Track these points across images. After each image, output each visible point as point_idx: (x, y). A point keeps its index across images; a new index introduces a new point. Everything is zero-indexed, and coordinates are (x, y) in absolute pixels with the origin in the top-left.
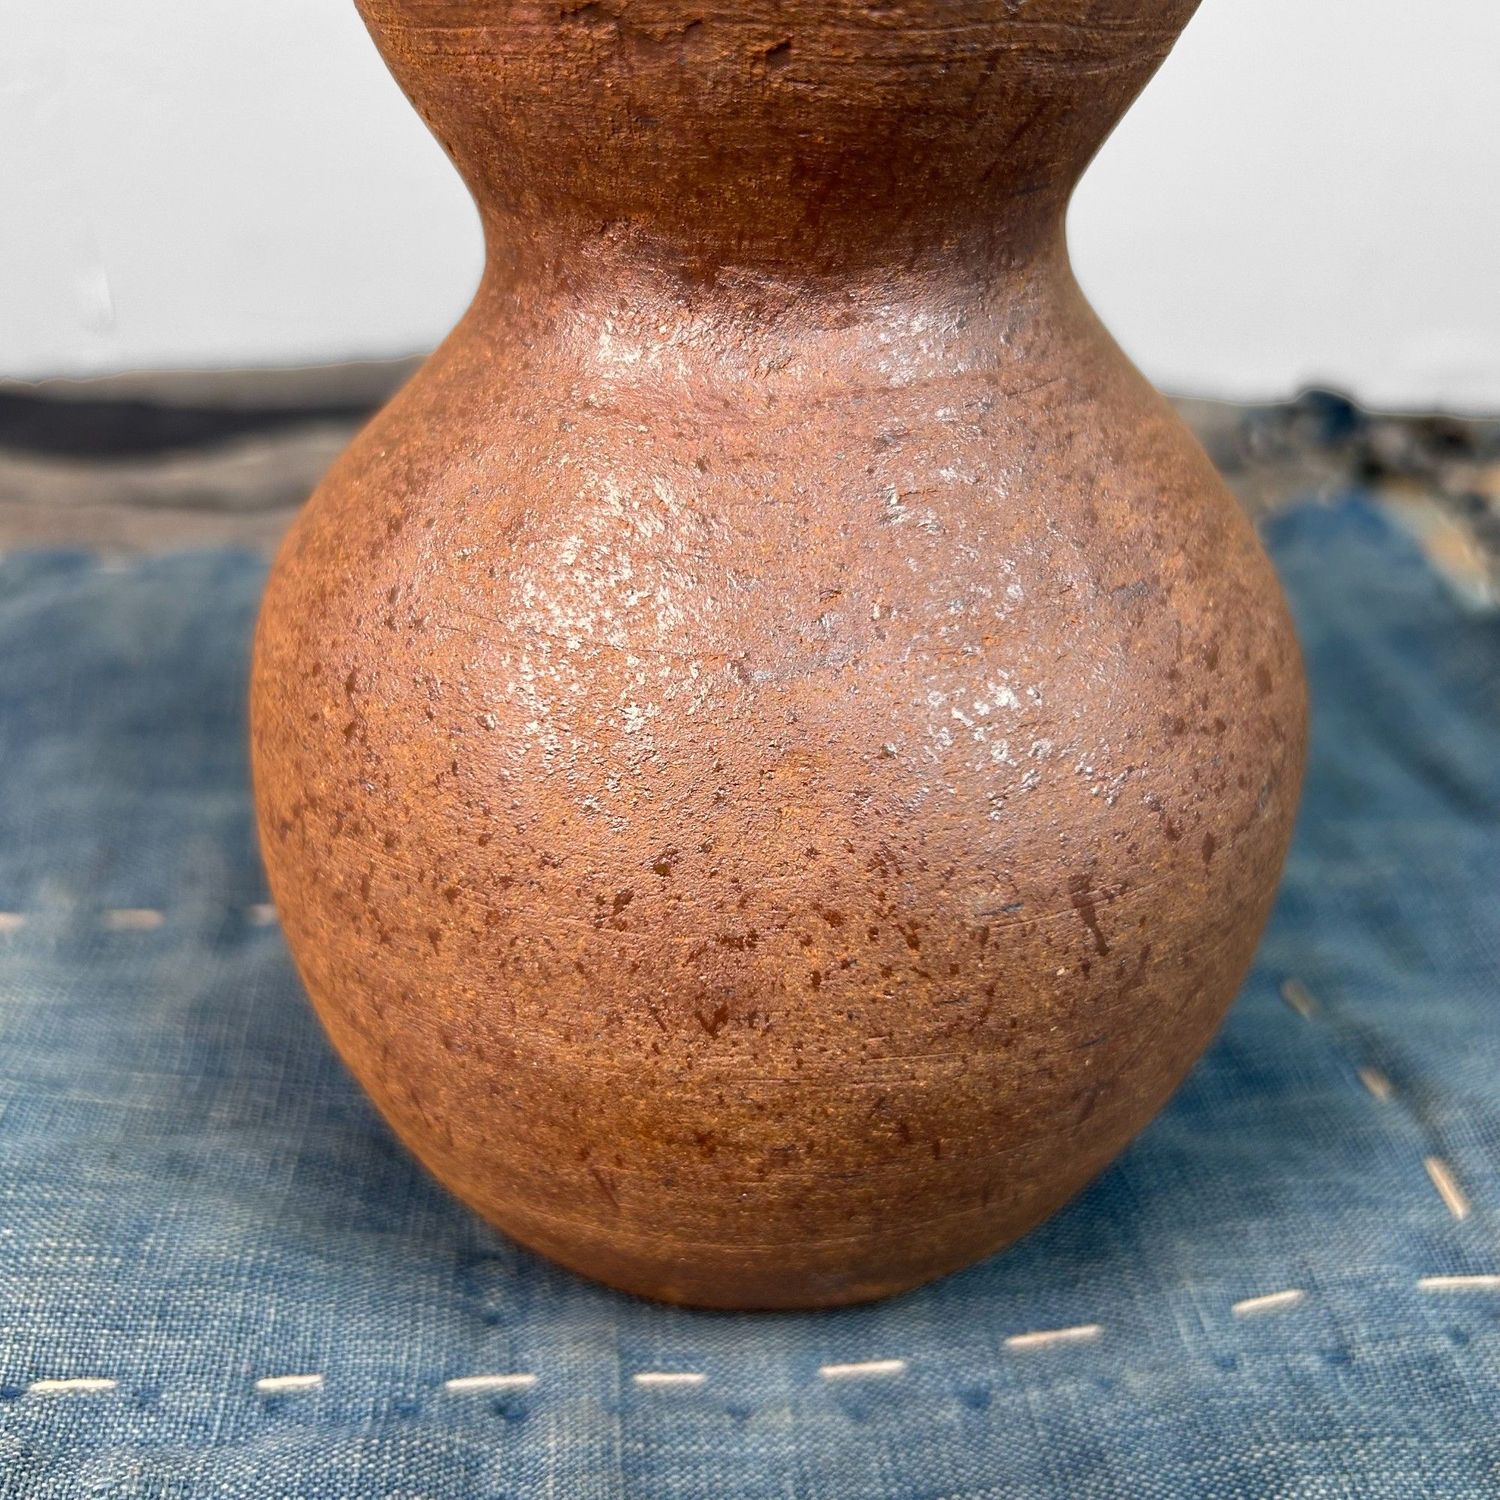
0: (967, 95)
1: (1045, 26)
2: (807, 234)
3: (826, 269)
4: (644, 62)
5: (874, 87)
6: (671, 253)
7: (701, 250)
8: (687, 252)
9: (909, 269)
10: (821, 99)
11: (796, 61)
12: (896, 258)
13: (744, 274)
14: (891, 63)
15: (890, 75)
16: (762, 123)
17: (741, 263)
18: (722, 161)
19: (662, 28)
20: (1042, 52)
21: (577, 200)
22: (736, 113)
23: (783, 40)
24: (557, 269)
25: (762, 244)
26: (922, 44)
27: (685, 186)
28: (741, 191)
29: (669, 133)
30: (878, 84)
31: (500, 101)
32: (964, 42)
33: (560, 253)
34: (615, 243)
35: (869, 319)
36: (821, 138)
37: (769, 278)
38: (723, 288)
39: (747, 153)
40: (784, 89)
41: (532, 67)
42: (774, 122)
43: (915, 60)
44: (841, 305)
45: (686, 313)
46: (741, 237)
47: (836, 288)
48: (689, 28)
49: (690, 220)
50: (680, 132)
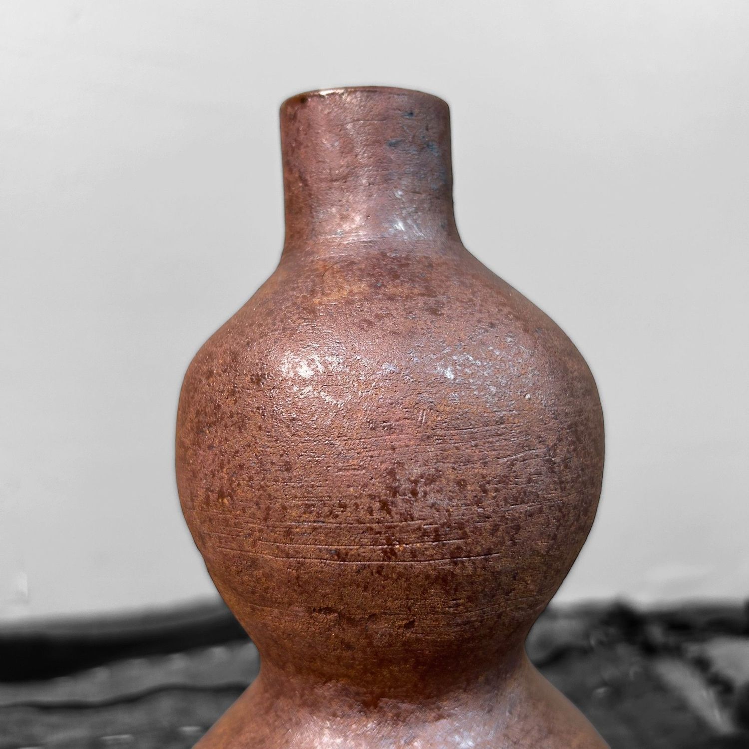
0: (489, 629)
1: (520, 599)
2: (420, 685)
3: (428, 697)
4: (350, 627)
5: (452, 634)
6: (358, 694)
7: (372, 693)
8: (365, 693)
9: (465, 691)
10: (428, 639)
11: (416, 626)
12: (459, 688)
13: (391, 702)
14: (458, 625)
15: (458, 628)
16: (403, 648)
17: (390, 697)
18: (383, 662)
19: (358, 617)
20: (519, 608)
21: (314, 671)
22: (390, 645)
23: (412, 620)
24: (302, 696)
25: (399, 690)
26: (471, 617)
27: (366, 671)
28: (391, 672)
29: (359, 652)
30: (452, 632)
31: (281, 633)
32: (488, 612)
33: (303, 689)
34: (331, 688)
35: (449, 716)
36: (427, 652)
37: (403, 702)
38: (381, 708)
39: (394, 659)
40: (412, 636)
41: (298, 626)
42: (407, 647)
43: (468, 622)
44: (436, 710)
45: (364, 719)
46: (390, 688)
47: (434, 703)
48: (370, 616)
49: (367, 682)
50: (364, 652)
